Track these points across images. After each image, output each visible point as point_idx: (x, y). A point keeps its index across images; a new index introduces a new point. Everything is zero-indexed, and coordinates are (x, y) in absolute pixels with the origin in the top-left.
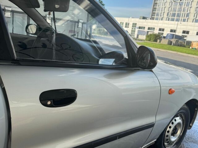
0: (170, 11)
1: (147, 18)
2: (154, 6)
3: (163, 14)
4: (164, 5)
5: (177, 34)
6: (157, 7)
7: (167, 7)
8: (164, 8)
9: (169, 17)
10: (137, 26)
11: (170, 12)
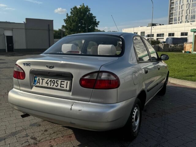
0: (188, 13)
1: (157, 25)
2: (170, 11)
3: (181, 17)
4: (180, 8)
5: (175, 37)
6: (174, 12)
7: (184, 10)
8: (181, 12)
9: (188, 20)
10: (146, 34)
11: (189, 15)
